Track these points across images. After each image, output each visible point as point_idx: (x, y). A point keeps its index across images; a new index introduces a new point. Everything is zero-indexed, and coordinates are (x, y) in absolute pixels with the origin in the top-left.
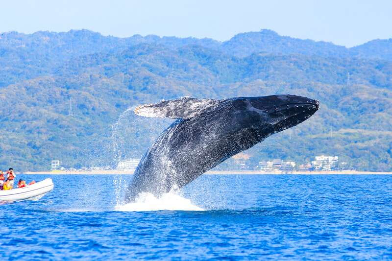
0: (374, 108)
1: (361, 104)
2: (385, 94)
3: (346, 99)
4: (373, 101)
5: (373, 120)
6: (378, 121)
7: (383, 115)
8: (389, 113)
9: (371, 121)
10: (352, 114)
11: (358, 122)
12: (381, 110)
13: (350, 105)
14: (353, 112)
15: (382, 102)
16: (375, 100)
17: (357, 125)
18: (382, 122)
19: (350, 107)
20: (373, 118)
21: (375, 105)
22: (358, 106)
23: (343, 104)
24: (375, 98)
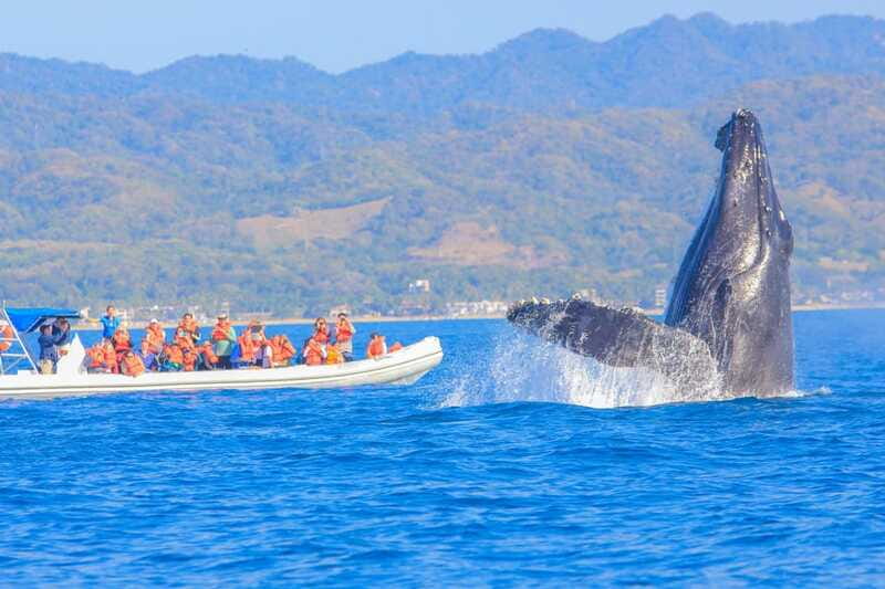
0: (83, 195)
1: (57, 188)
2: (109, 168)
3: (27, 179)
4: (81, 183)
5: (75, 221)
6: (86, 223)
7: (98, 209)
8: (109, 206)
9: (70, 223)
10: (40, 210)
11: (44, 225)
12: (97, 200)
13: (36, 190)
14: (40, 204)
15: (100, 183)
16: (87, 179)
17: (43, 231)
18: (94, 224)
19: (36, 196)
20: (74, 216)
21: (85, 189)
22: (52, 191)
23: (22, 189)
24: (86, 175)
